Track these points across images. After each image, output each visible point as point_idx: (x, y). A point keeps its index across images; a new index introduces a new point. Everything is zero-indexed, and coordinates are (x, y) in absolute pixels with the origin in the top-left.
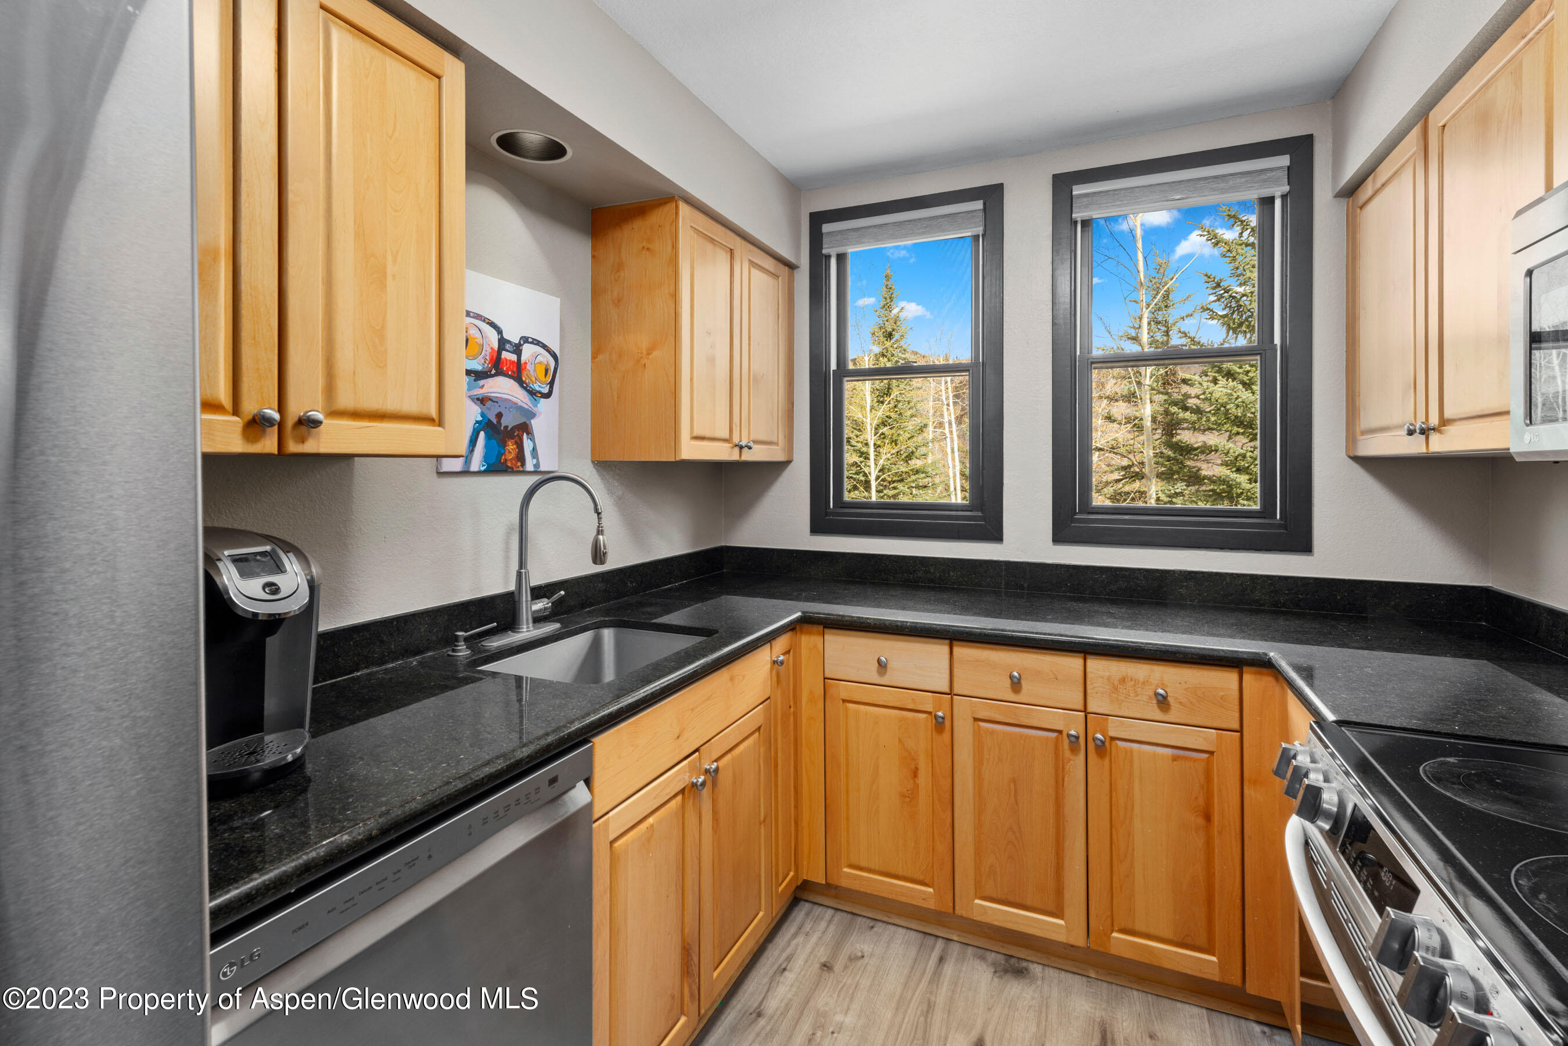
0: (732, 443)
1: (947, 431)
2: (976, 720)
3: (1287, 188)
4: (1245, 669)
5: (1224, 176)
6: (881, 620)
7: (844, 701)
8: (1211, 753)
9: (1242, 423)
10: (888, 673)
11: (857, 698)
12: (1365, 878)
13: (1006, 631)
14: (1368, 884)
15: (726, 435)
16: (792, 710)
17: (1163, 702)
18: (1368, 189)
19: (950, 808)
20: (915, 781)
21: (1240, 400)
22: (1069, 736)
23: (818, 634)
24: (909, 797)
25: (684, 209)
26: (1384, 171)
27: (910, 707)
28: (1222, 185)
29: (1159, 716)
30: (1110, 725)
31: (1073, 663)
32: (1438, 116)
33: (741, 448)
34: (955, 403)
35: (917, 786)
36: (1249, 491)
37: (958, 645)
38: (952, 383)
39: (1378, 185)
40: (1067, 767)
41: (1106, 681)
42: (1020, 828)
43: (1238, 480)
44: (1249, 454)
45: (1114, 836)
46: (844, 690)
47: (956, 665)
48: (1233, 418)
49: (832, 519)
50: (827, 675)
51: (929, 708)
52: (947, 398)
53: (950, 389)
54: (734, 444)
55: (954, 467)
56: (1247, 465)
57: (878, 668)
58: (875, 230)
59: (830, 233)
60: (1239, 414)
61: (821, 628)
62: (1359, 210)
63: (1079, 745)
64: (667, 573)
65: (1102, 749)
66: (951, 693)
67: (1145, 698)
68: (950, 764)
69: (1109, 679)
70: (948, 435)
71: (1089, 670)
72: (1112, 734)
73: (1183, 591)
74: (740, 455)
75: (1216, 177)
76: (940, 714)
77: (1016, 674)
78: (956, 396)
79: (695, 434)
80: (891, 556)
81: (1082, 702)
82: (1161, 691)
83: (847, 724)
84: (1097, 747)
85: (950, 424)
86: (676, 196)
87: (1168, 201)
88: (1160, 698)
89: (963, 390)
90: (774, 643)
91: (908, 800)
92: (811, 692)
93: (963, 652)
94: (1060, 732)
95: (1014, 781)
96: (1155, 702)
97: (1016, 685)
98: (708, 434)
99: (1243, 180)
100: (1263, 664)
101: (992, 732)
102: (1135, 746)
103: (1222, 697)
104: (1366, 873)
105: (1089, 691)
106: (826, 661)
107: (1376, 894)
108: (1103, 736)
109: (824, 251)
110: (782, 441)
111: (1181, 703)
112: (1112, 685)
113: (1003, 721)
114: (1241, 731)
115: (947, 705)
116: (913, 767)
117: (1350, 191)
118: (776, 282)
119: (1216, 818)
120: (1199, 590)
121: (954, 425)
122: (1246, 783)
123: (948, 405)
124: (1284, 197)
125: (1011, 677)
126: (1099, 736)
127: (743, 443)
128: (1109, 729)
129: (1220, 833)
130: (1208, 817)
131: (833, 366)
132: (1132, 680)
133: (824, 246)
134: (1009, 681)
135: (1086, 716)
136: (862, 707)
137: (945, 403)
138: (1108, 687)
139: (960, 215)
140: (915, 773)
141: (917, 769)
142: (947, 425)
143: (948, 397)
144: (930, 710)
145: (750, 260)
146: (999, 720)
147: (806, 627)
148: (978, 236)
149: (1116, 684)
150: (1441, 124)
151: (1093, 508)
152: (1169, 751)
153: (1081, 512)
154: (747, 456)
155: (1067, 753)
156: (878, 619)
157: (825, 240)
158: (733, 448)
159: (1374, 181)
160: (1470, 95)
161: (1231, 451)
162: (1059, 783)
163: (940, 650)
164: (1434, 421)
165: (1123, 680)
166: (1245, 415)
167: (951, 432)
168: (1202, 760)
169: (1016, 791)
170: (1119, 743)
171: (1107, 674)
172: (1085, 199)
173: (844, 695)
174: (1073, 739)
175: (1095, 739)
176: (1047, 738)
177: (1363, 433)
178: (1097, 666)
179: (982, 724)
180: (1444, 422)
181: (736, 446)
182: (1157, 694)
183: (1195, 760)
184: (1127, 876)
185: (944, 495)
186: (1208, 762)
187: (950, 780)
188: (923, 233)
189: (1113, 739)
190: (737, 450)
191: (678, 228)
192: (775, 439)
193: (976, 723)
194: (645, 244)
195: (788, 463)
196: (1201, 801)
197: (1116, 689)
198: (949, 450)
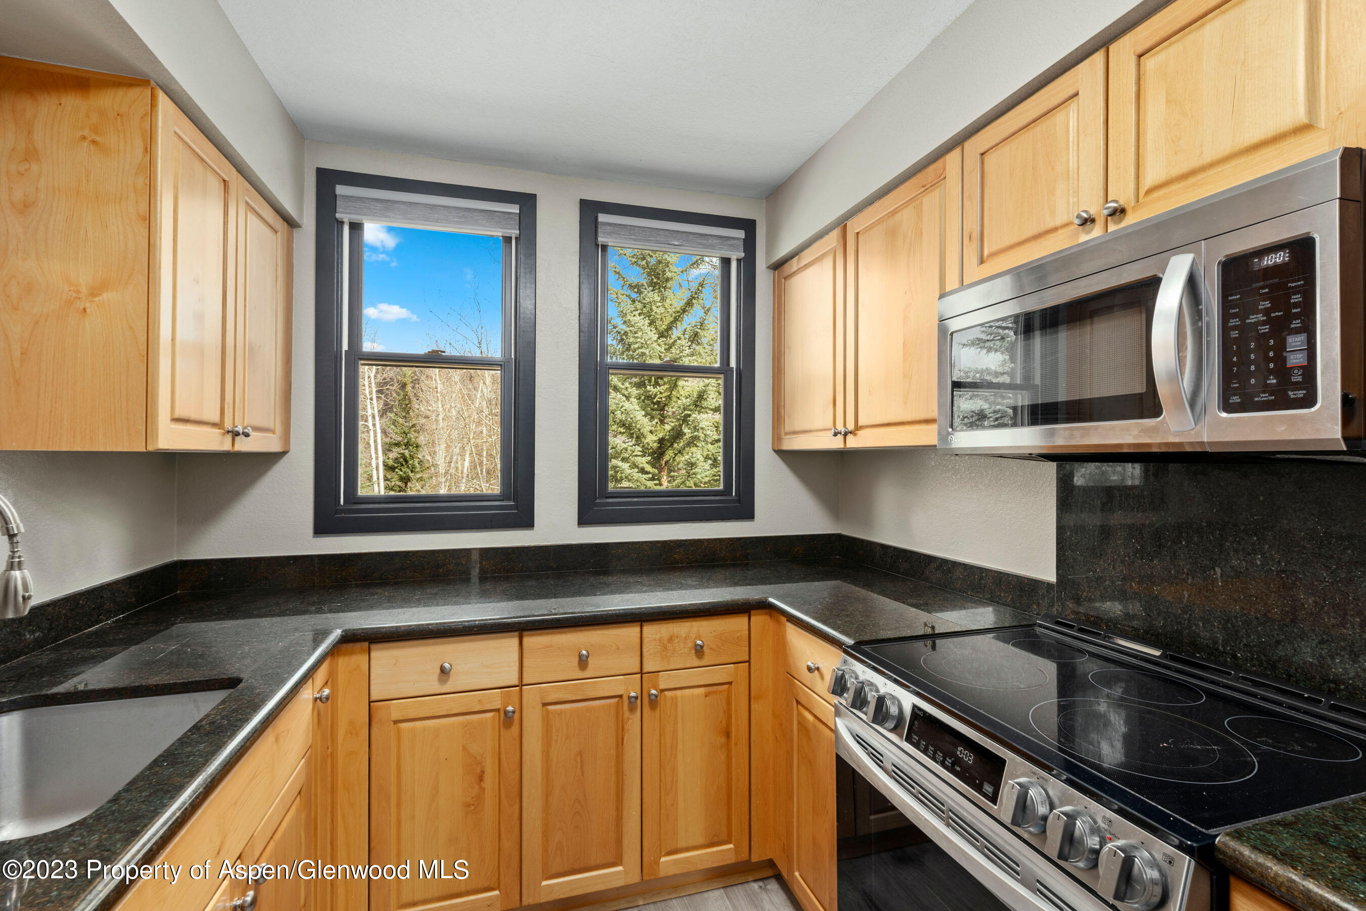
0: (223, 429)
1: (370, 424)
2: (545, 704)
3: (743, 255)
4: (752, 612)
5: (706, 235)
6: (445, 623)
7: (395, 722)
8: (730, 683)
9: (624, 425)
10: (451, 678)
11: (413, 715)
12: (942, 758)
13: (575, 613)
14: (946, 762)
15: (216, 418)
16: (330, 751)
17: (699, 651)
18: (794, 265)
19: (518, 801)
20: (480, 786)
21: (624, 408)
22: (629, 698)
23: (362, 652)
24: (473, 806)
25: (163, 102)
26: (807, 256)
27: (476, 709)
28: (704, 242)
29: (696, 662)
30: (660, 680)
31: (631, 632)
32: (854, 226)
33: (237, 434)
34: (378, 398)
35: (483, 790)
36: (629, 475)
37: (528, 635)
38: (375, 379)
39: (802, 264)
40: (626, 727)
41: (658, 642)
42: (585, 796)
43: (623, 467)
44: (630, 448)
45: (663, 775)
46: (396, 710)
47: (525, 655)
48: (618, 421)
49: (344, 517)
50: (373, 698)
51: (497, 705)
52: (371, 393)
53: (373, 385)
54: (226, 430)
55: (377, 458)
56: (628, 456)
57: (440, 674)
58: (403, 206)
59: (346, 197)
60: (624, 419)
61: (366, 644)
62: (783, 280)
63: (637, 705)
64: (94, 609)
65: (654, 702)
66: (521, 685)
67: (686, 650)
68: (518, 756)
69: (661, 638)
70: (371, 427)
71: (644, 635)
72: (662, 687)
73: (676, 556)
74: (233, 444)
75: (701, 235)
76: (510, 708)
77: (584, 652)
78: (379, 392)
79: (176, 416)
80: (417, 552)
81: (638, 665)
82: (699, 642)
83: (399, 748)
84: (650, 700)
85: (374, 417)
86: (152, 83)
87: (669, 244)
88: (699, 648)
89: (387, 386)
90: (315, 676)
91: (473, 807)
92: (351, 723)
93: (533, 641)
94: (621, 696)
95: (580, 753)
96: (693, 652)
97: (583, 662)
98: (193, 416)
99: (717, 241)
100: (764, 606)
101: (560, 713)
102: (678, 692)
103: (738, 638)
104: (941, 755)
105: (645, 654)
106: (372, 682)
107: (958, 769)
108: (657, 691)
109: (338, 215)
110: (279, 428)
111: (711, 648)
112: (662, 645)
113: (571, 699)
114: (749, 661)
115: (516, 699)
116: (478, 771)
117: (777, 266)
118: (275, 237)
119: (733, 734)
120: (687, 554)
121: (377, 418)
122: (752, 700)
123: (371, 399)
124: (739, 261)
125: (580, 656)
126: (653, 692)
127: (240, 429)
128: (660, 683)
129: (736, 744)
130: (728, 735)
131: (345, 347)
132: (677, 637)
133: (338, 210)
134: (577, 658)
135: (641, 676)
136: (418, 724)
137: (369, 397)
138: (659, 647)
139: (497, 214)
140: (481, 778)
141: (483, 772)
142: (370, 419)
143: (371, 391)
144: (499, 707)
145: (247, 202)
146: (567, 700)
147: (350, 646)
148: (510, 238)
149: (665, 642)
150: (856, 231)
151: (609, 493)
152: (701, 691)
153: (600, 497)
154: (243, 445)
155: (627, 714)
156: (441, 623)
157: (339, 203)
158: (224, 434)
159: (799, 260)
160: (880, 216)
161: (618, 446)
162: (620, 743)
163: (510, 643)
164: (851, 426)
165: (671, 639)
166: (626, 420)
167: (374, 425)
168: (725, 691)
169: (582, 762)
170: (667, 693)
171: (658, 636)
172: (608, 228)
173: (395, 715)
174: (633, 700)
175: (650, 695)
176: (610, 705)
177: (786, 434)
178: (651, 630)
179: (550, 708)
180: (858, 428)
181: (228, 432)
182: (696, 645)
183: (720, 692)
184: (672, 805)
185: (367, 484)
186: (729, 692)
187: (518, 772)
188: (458, 223)
189: (662, 691)
190: (229, 438)
191: (156, 127)
192: (271, 426)
193: (544, 708)
194: (86, 132)
195: (284, 453)
196: (724, 724)
197: (665, 648)
198: (372, 442)
